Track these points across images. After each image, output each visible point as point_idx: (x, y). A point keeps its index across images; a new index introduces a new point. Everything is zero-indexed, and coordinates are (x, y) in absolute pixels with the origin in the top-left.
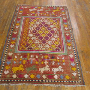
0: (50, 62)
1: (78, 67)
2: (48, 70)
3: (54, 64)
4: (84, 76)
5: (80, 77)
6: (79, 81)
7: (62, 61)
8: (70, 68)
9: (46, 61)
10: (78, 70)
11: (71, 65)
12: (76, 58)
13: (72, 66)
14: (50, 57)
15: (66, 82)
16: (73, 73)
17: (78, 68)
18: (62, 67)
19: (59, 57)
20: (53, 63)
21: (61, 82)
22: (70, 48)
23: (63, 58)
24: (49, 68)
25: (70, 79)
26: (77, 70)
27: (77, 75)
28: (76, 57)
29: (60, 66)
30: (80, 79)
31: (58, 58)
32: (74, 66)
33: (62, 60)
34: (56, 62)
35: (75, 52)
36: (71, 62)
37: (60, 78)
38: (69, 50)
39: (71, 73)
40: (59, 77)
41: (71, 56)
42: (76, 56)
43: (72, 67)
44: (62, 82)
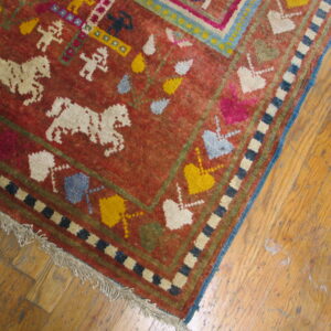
0: (76, 44)
1: (235, 183)
2: (23, 91)
3: (97, 73)
4: (229, 270)
5: (196, 252)
6: (171, 278)
7: (161, 84)
8: (183, 156)
9: (59, 24)
10: (225, 201)
11: (200, 143)
12: (272, 110)
13: (205, 153)
14: (101, 16)
15: (84, 235)
16: (168, 205)
17: (231, 192)
18: (126, 122)
19: (162, 43)
20: (91, 66)
21: (48, 212)
22: (280, 24)
23: (182, 68)
24: (43, 81)
25: (118, 229)
26: (211, 198)
27: (187, 234)
28: (275, 101)
29: (119, 112)
30: (186, 270)
31: (150, 49)
32: (217, 161)
33: (169, 72)
34: (118, 66)
35: (295, 70)
36: (217, 120)
37: (61, 185)
38: (265, 32)
39: (161, 192)
40: (58, 174)
41: (250, 82)
42: (281, 94)
43: (198, 155)
44: (57, 218)
